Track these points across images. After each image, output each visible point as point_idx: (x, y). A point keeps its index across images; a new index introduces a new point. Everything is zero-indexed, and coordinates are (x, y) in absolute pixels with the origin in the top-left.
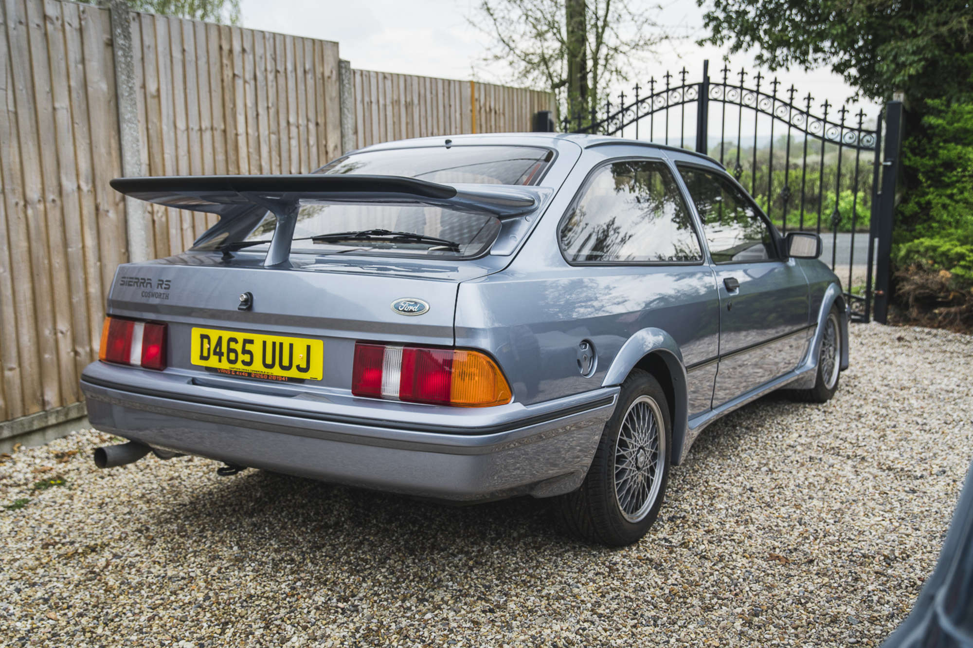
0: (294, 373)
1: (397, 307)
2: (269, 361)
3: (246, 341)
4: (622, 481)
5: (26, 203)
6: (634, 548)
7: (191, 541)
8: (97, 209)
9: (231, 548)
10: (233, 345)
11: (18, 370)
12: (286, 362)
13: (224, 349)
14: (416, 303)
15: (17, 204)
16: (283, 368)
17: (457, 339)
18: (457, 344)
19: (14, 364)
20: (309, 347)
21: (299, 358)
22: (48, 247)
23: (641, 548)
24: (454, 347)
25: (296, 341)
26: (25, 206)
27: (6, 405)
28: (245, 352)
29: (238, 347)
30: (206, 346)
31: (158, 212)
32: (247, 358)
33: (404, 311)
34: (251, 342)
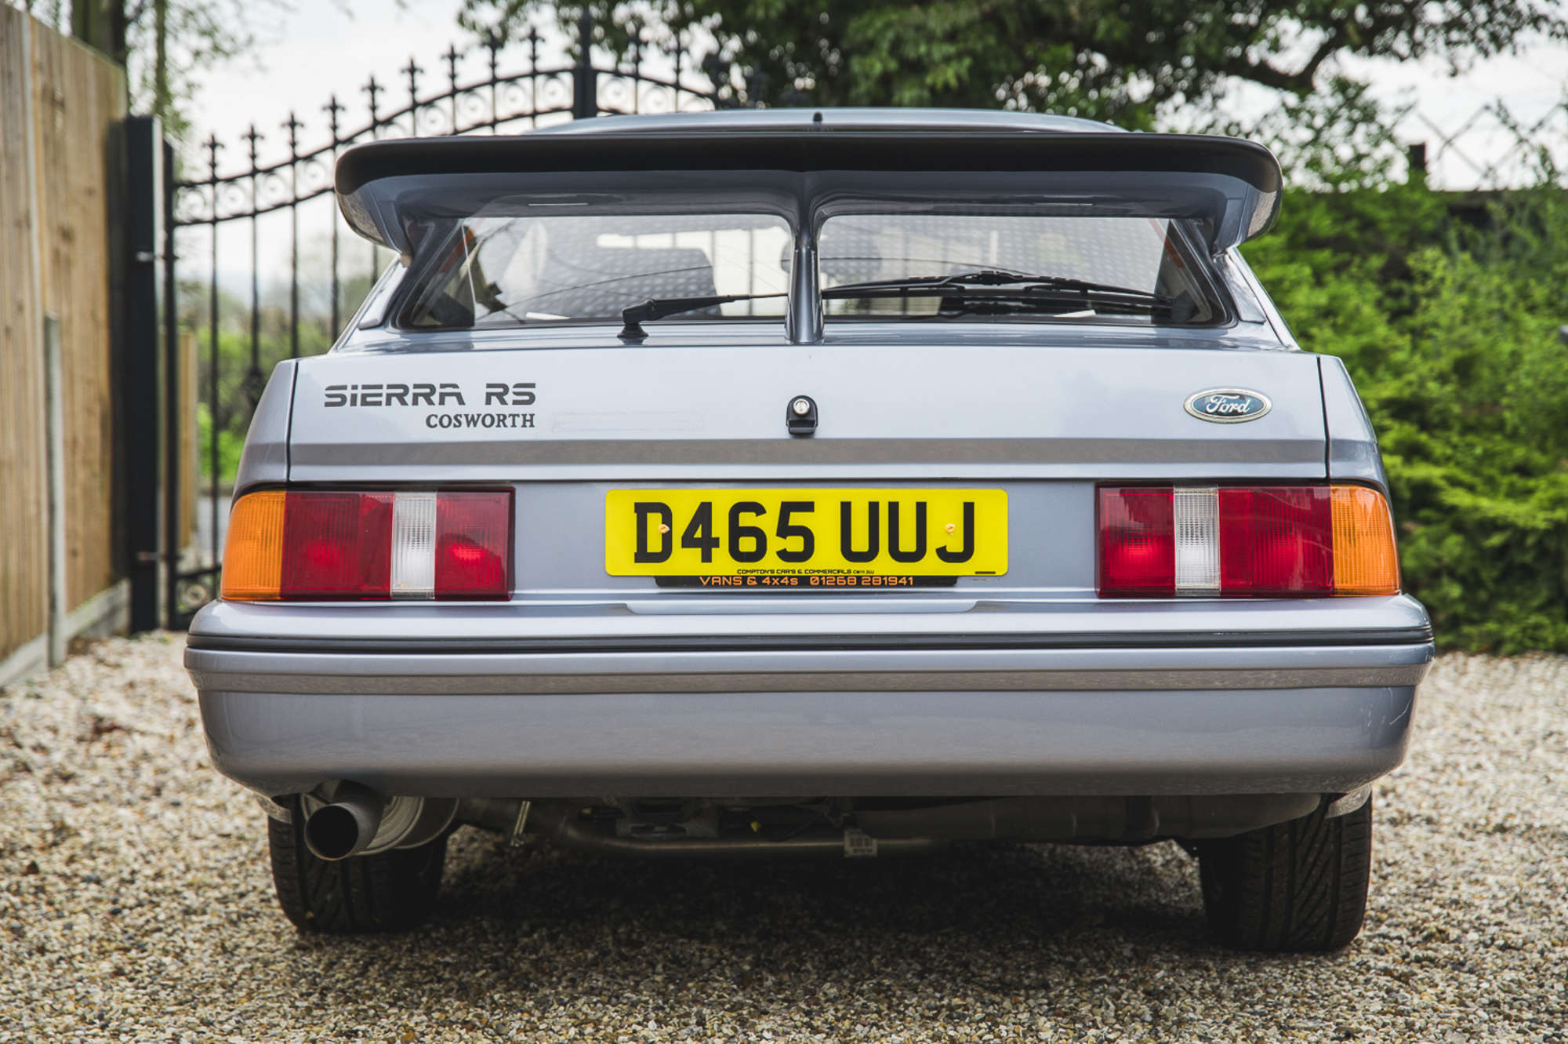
0: (930, 565)
1: (1200, 405)
2: (860, 543)
3: (787, 508)
10: (747, 519)
12: (907, 543)
13: (720, 528)
14: (1242, 397)
16: (897, 555)
17: (1332, 464)
18: (1333, 474)
20: (968, 506)
21: (945, 530)
24: (1327, 481)
25: (932, 496)
28: (784, 530)
29: (768, 523)
30: (656, 529)
32: (795, 544)
33: (1217, 413)
34: (808, 507)
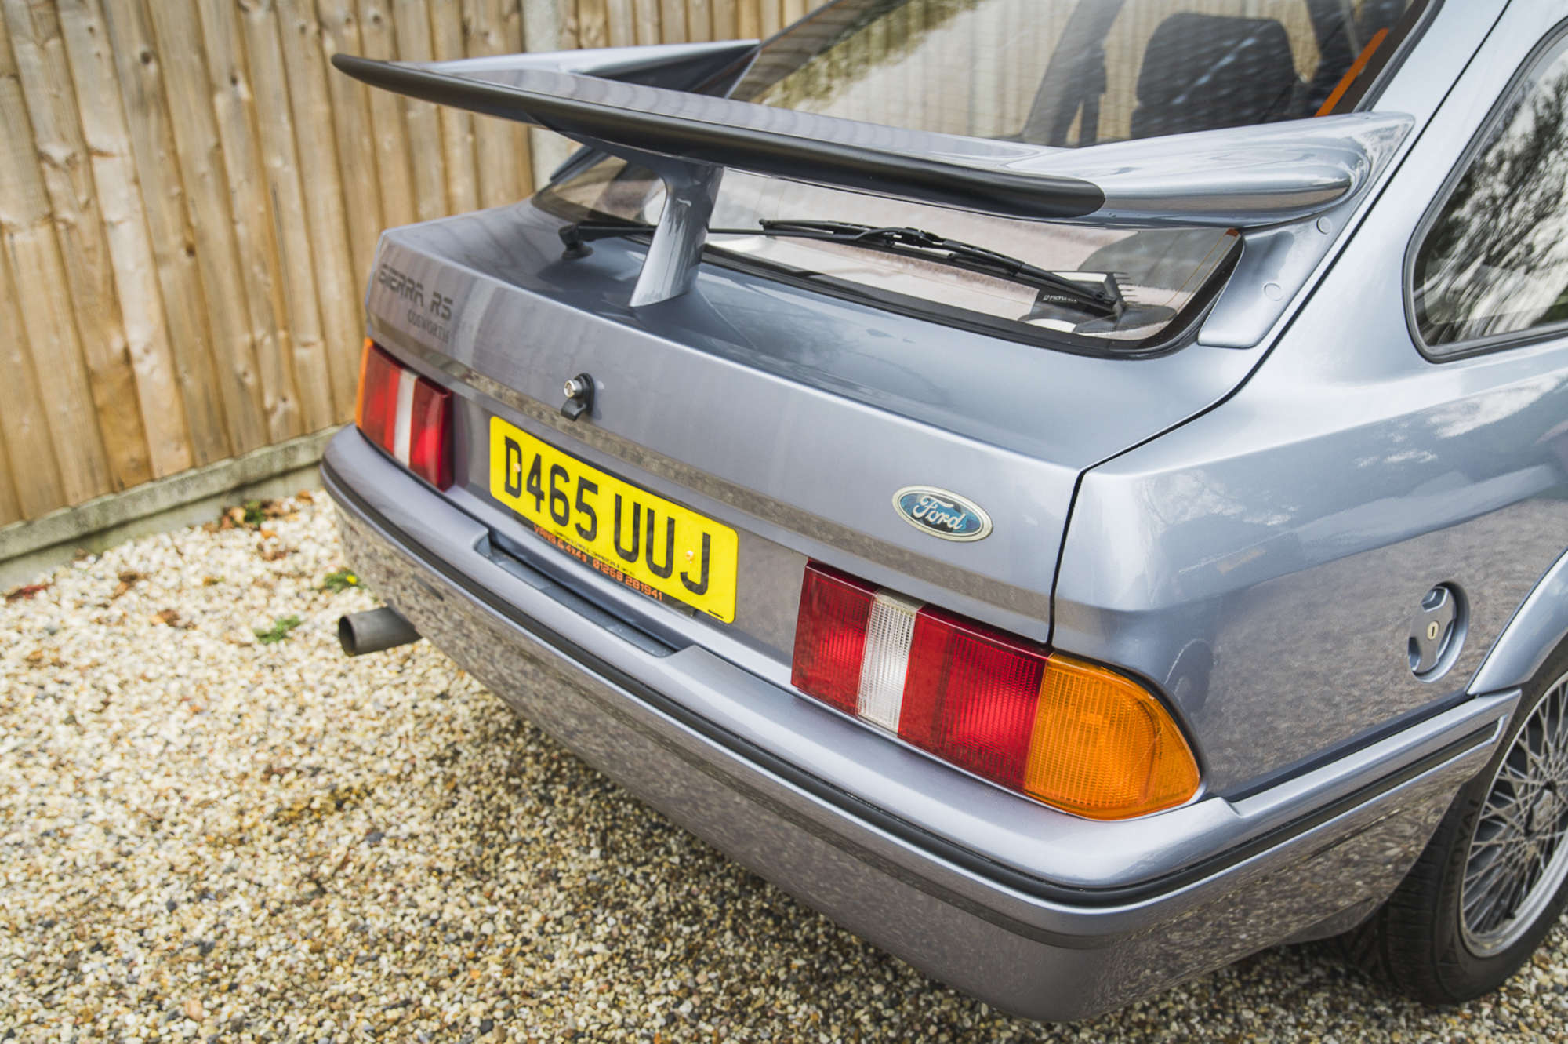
0: (675, 587)
1: (908, 503)
2: (626, 543)
3: (584, 484)
4: (1484, 844)
5: (322, 25)
6: (1487, 1010)
7: (521, 810)
8: (465, 30)
9: (588, 850)
10: (559, 483)
11: (320, 345)
12: (659, 557)
13: (545, 484)
14: (958, 509)
15: (303, 30)
16: (652, 566)
17: (1056, 631)
18: (1057, 642)
19: (313, 336)
20: (706, 539)
21: (687, 558)
22: (369, 111)
23: (1505, 1011)
24: (1048, 648)
25: (681, 516)
26: (320, 33)
27: (302, 410)
28: (581, 506)
29: (570, 491)
30: (515, 467)
31: (588, 29)
32: (585, 521)
33: (924, 520)
34: (593, 488)
